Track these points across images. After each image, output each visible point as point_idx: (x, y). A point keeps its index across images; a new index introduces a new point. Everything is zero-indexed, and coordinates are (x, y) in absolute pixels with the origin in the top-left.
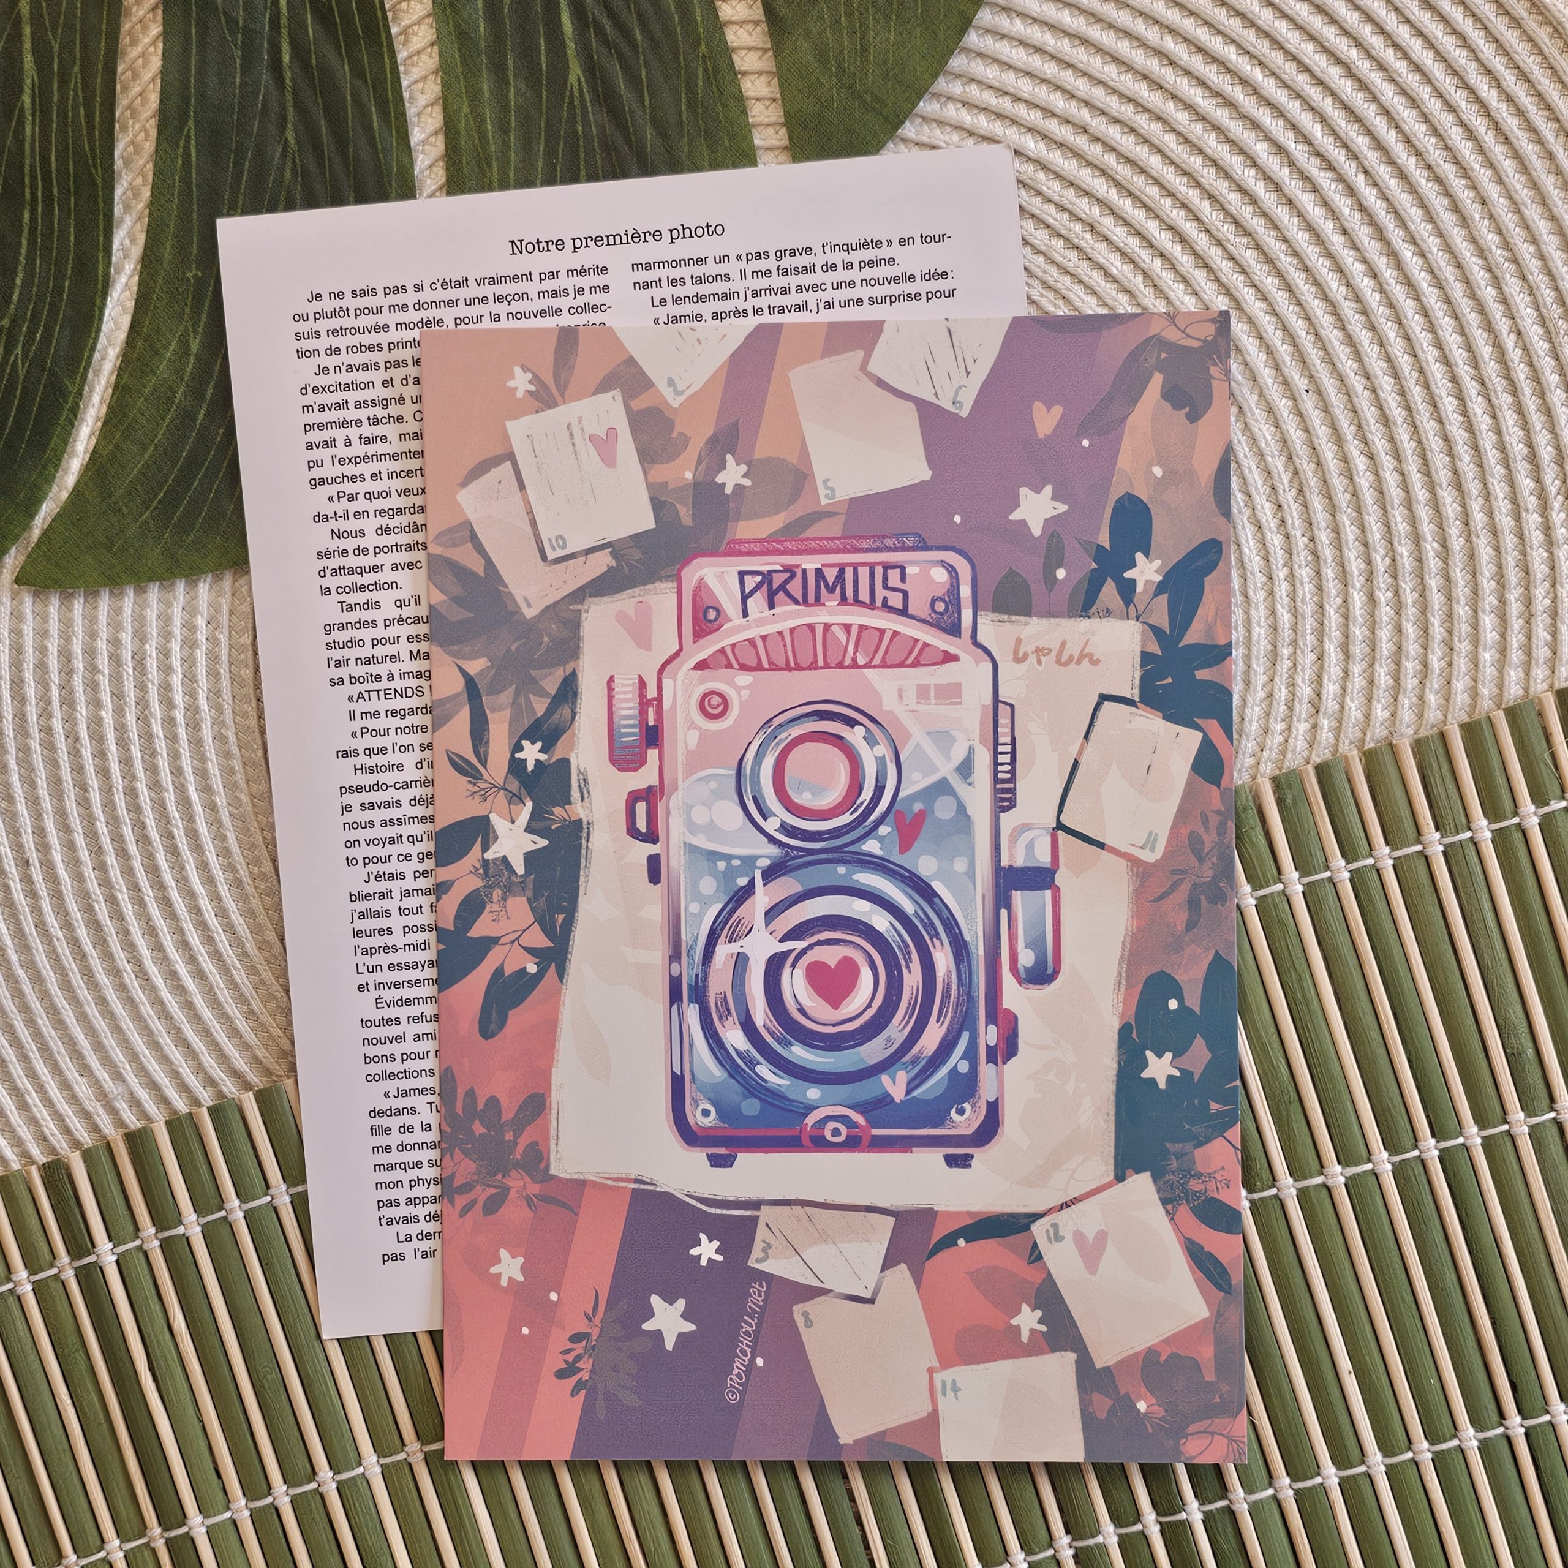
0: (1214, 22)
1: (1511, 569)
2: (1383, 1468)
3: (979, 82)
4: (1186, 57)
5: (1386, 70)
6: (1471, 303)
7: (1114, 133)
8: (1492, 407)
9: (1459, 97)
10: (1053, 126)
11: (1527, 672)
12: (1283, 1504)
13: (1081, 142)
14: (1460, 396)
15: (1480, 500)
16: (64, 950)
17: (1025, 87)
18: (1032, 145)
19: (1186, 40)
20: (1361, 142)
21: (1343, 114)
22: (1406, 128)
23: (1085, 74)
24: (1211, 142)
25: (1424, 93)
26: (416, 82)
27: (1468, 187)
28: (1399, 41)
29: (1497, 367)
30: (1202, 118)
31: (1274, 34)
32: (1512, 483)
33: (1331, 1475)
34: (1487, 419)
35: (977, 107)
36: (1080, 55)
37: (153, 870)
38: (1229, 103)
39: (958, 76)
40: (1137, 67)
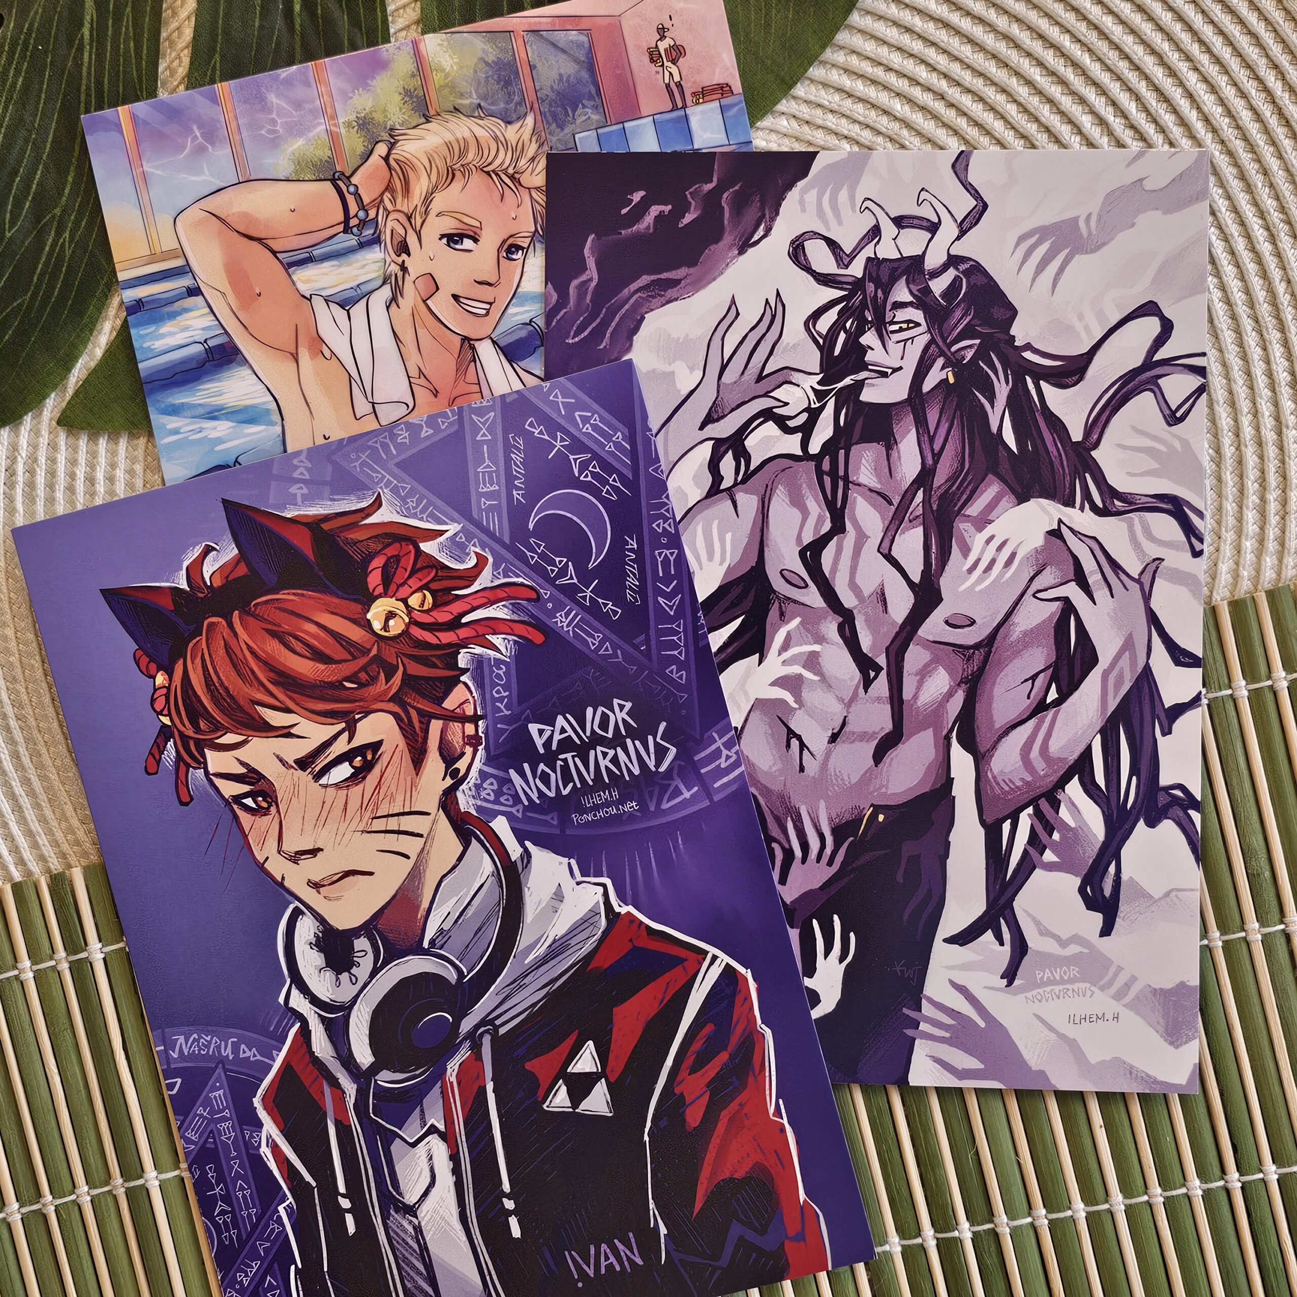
0: (1053, 15)
1: (1272, 474)
2: (1123, 1207)
3: (858, 54)
4: (1028, 41)
5: (1191, 61)
6: (1251, 255)
7: (966, 101)
8: (1264, 340)
9: (1251, 87)
10: (917, 93)
11: (1280, 561)
12: (1039, 1231)
13: (939, 107)
14: (1238, 331)
15: (1250, 417)
17: (896, 59)
18: (898, 107)
19: (1029, 28)
20: (1168, 119)
21: (1154, 95)
22: (1205, 109)
23: (945, 51)
24: (1045, 113)
25: (1222, 81)
26: (402, 30)
27: (1252, 160)
28: (1204, 37)
29: (1270, 308)
30: (1040, 92)
31: (1102, 26)
32: (1276, 404)
33: (1080, 1209)
34: (1259, 350)
35: (856, 74)
36: (942, 36)
38: (1062, 82)
39: (842, 48)
40: (987, 47)
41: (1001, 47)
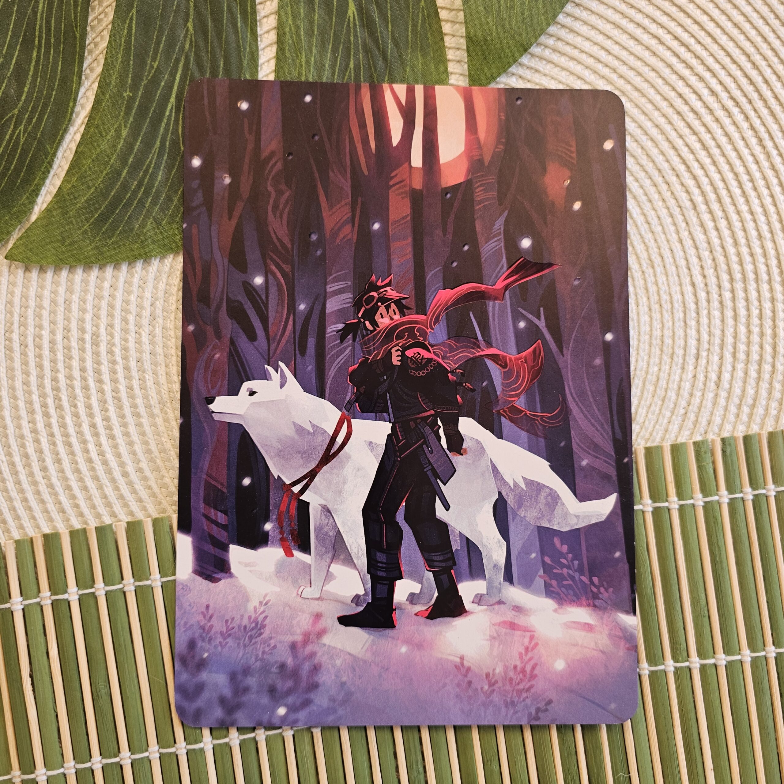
3: (563, 41)
4: (669, 41)
5: (768, 61)
10: (599, 66)
23: (617, 43)
31: (714, 35)
36: (615, 33)
38: (689, 67)
39: (551, 36)
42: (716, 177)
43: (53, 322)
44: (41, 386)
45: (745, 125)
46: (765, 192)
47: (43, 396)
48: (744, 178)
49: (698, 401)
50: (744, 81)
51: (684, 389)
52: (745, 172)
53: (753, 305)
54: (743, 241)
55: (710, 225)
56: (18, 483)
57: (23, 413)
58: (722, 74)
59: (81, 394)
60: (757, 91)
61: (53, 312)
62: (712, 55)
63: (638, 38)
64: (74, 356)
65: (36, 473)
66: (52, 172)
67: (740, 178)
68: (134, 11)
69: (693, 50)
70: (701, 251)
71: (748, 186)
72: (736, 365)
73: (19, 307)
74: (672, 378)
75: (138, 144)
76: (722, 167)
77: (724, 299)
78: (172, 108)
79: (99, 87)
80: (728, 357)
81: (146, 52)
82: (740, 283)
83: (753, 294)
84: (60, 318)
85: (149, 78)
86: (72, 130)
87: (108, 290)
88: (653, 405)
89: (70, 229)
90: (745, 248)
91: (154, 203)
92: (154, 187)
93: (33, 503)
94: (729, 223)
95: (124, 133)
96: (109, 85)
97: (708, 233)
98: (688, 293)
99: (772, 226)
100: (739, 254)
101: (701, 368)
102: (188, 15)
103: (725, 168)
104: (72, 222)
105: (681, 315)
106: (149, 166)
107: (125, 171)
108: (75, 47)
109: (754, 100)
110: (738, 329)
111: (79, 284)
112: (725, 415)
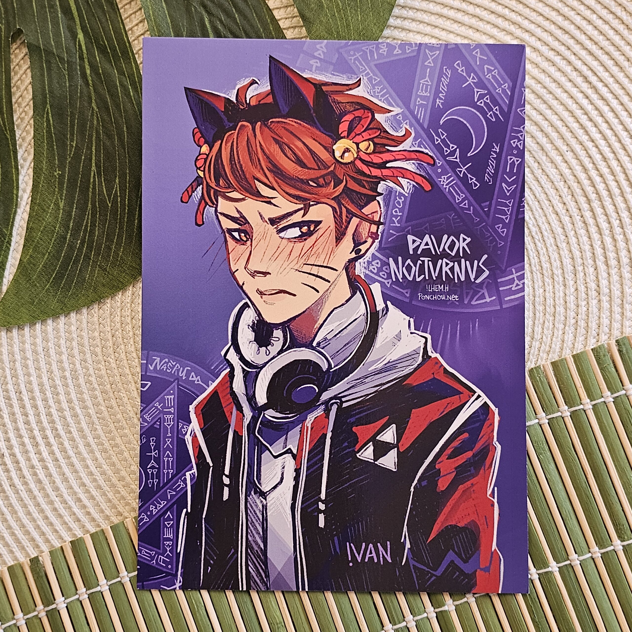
3: (398, 39)
4: (487, 16)
16: (24, 495)
25: (593, 18)
36: (440, 22)
37: (64, 451)
40: (466, 23)
41: (473, 21)
42: (554, 118)
43: (38, 369)
44: (39, 422)
45: (568, 69)
46: (599, 120)
47: (42, 430)
48: (579, 113)
49: (585, 309)
50: (559, 33)
51: (570, 303)
52: (578, 107)
53: (612, 217)
54: (590, 166)
55: (558, 159)
56: (38, 505)
57: (30, 447)
58: (538, 31)
59: (72, 422)
60: (573, 38)
61: (36, 360)
62: (526, 18)
63: (460, 21)
64: (60, 392)
65: (50, 494)
66: (12, 249)
67: (575, 114)
68: (48, 106)
69: (509, 18)
70: (556, 183)
71: (584, 119)
72: (610, 271)
73: (8, 362)
74: (557, 295)
75: (74, 210)
76: (557, 109)
77: (586, 219)
78: (94, 174)
79: (34, 173)
80: (602, 267)
81: (65, 136)
82: (596, 201)
83: (610, 209)
84: (42, 364)
85: (72, 155)
86: (19, 211)
87: (75, 332)
88: (546, 322)
89: (35, 290)
90: (593, 171)
91: (98, 254)
92: (94, 242)
93: (53, 519)
94: (575, 154)
95: (62, 205)
96: (41, 169)
97: (558, 167)
98: (553, 221)
99: (613, 147)
100: (590, 179)
101: (580, 282)
102: (90, 98)
103: (560, 109)
104: (36, 285)
105: (552, 240)
106: (86, 226)
107: (69, 234)
108: (9, 147)
109: (571, 46)
110: (604, 241)
111: (52, 333)
112: (611, 316)
